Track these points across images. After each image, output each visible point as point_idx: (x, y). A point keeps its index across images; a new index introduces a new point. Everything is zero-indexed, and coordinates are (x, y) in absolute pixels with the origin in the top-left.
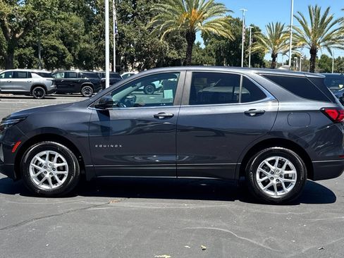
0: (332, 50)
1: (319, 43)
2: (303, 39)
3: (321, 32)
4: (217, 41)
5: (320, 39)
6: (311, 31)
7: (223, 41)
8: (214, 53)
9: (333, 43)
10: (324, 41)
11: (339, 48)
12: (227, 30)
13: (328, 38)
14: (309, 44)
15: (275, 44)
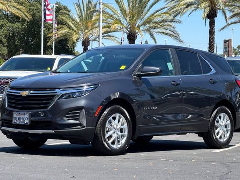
0: (155, 35)
1: (139, 26)
2: (118, 21)
3: (140, 13)
4: (10, 24)
5: (139, 22)
6: (128, 12)
7: (18, 24)
8: (4, 40)
9: (155, 27)
10: (144, 24)
11: (163, 33)
12: (20, 7)
13: (149, 21)
14: (126, 28)
15: (86, 28)
